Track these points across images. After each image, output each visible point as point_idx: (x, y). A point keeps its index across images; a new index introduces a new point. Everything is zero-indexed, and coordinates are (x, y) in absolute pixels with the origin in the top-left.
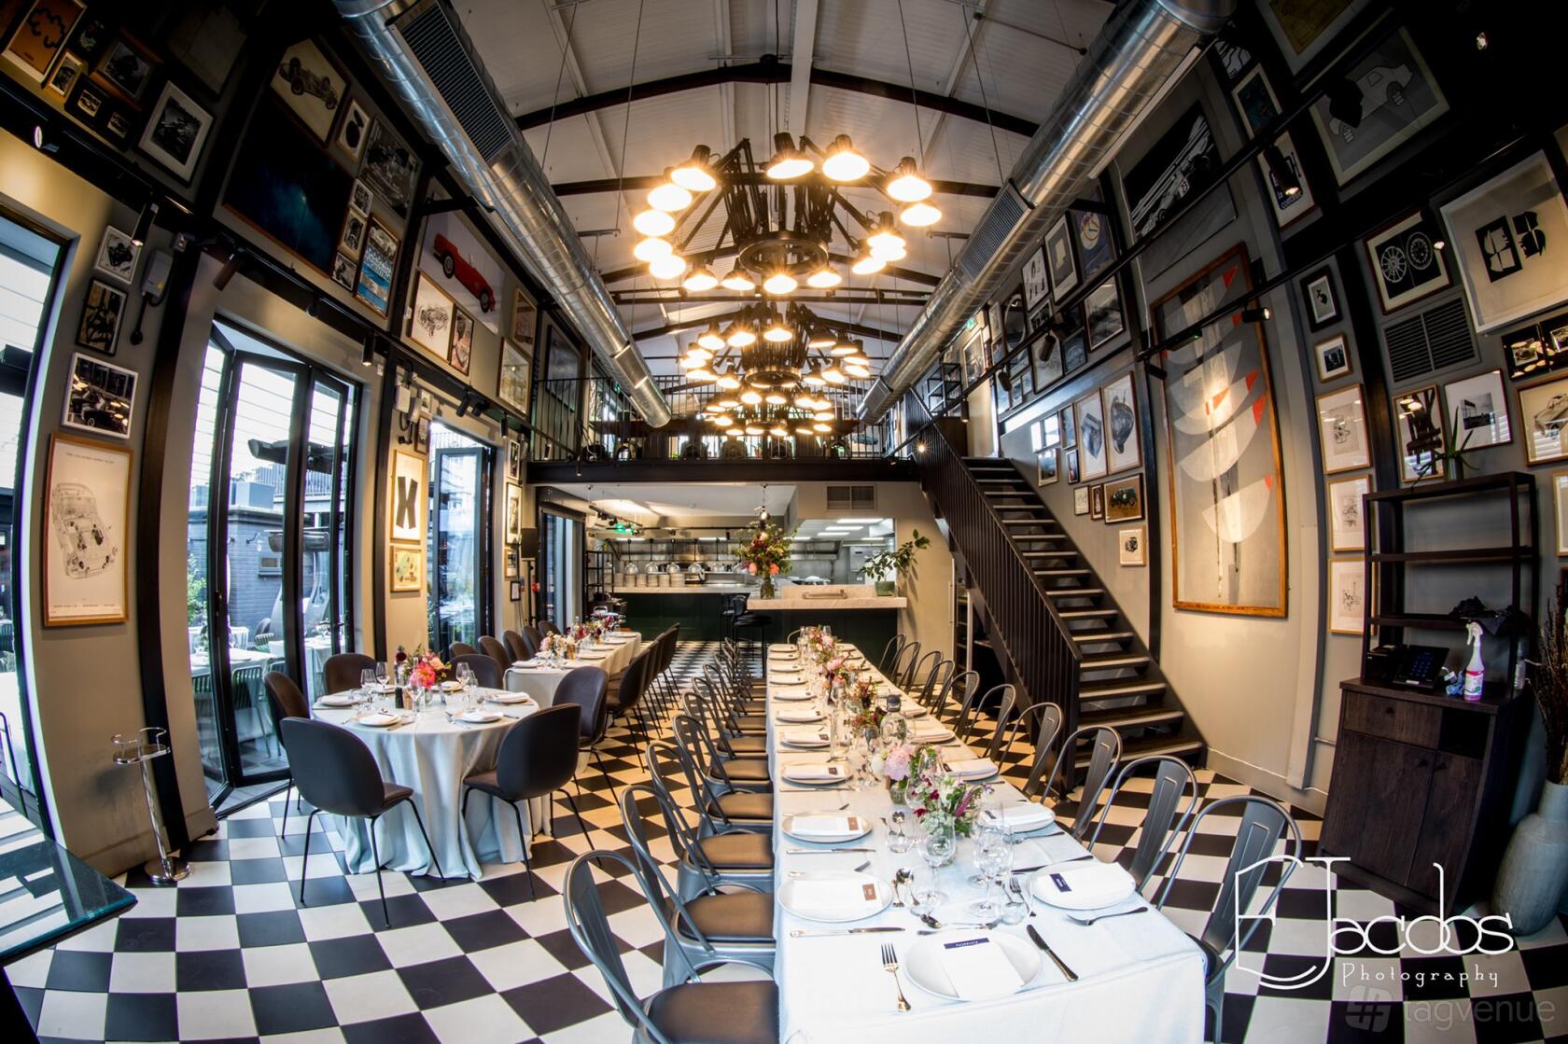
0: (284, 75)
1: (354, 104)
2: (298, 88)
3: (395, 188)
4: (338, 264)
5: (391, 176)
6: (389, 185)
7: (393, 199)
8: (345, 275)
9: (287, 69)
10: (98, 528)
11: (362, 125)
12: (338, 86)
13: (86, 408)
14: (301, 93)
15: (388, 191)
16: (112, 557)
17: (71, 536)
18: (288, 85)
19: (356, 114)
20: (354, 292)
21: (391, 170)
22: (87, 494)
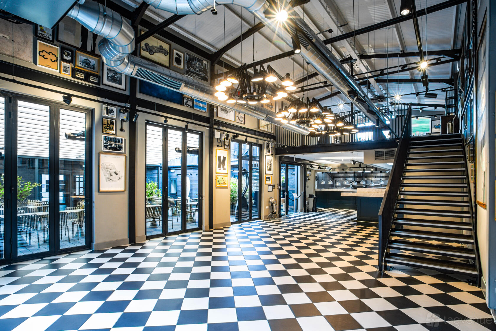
0: (144, 50)
1: (175, 51)
2: (151, 52)
3: (201, 73)
4: (185, 101)
5: (198, 70)
6: (198, 73)
7: (202, 77)
8: (188, 103)
9: (144, 48)
10: (116, 172)
11: (181, 57)
12: (166, 47)
13: (109, 147)
14: (153, 54)
15: (198, 75)
16: (121, 178)
17: (108, 174)
18: (147, 53)
19: (177, 54)
20: (193, 107)
21: (198, 68)
22: (112, 165)
